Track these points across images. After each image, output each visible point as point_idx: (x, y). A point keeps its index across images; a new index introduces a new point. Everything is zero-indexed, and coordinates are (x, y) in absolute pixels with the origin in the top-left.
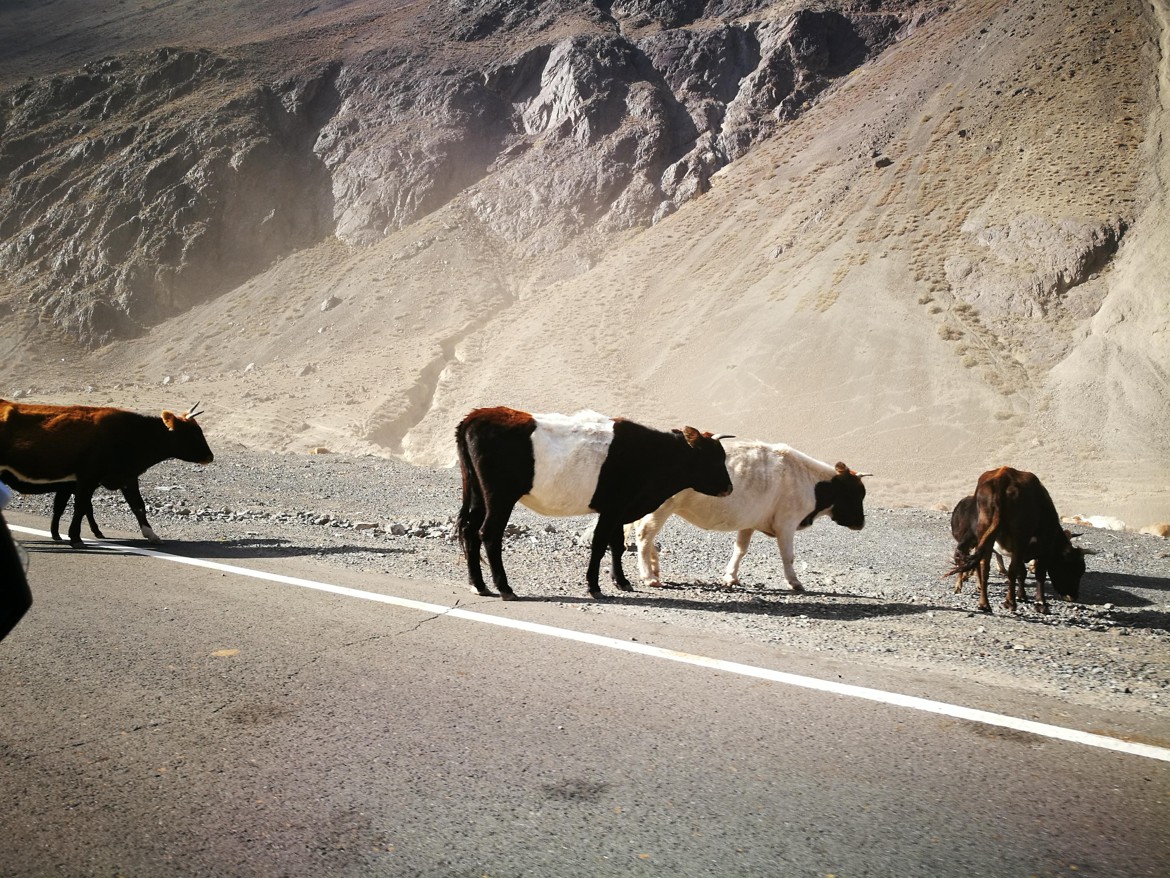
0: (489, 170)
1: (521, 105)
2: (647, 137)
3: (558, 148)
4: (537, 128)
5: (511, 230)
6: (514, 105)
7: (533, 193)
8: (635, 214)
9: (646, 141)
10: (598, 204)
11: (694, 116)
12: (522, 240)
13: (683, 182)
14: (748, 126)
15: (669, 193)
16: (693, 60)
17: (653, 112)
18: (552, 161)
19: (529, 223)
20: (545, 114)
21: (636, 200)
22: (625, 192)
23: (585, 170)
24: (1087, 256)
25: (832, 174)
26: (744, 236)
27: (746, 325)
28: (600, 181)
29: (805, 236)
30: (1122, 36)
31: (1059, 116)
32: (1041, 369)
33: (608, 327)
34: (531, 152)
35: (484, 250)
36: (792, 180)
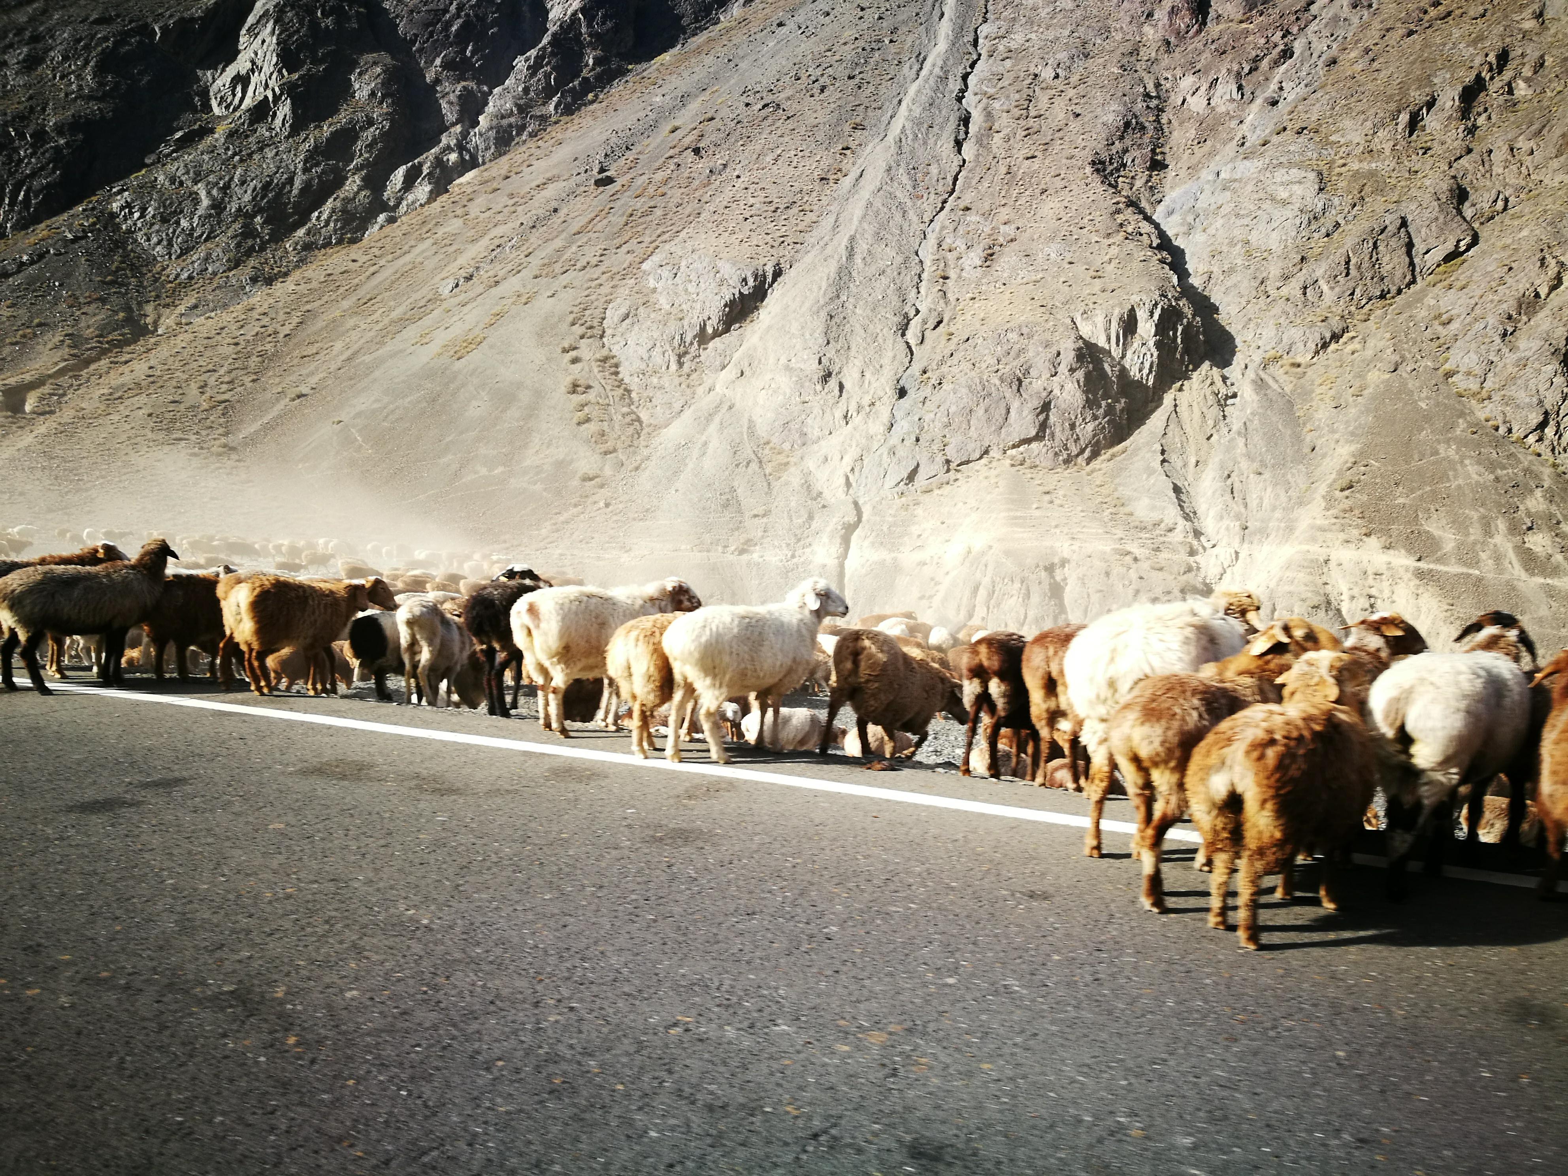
0: (148, 161)
1: (209, 73)
2: (372, 129)
3: (247, 137)
4: (227, 107)
5: (165, 243)
6: (200, 73)
7: (203, 194)
8: (341, 228)
9: (369, 134)
10: (292, 214)
11: (444, 104)
12: (178, 257)
13: (414, 190)
14: (512, 120)
15: (391, 204)
16: (454, 29)
17: (384, 96)
18: (235, 154)
19: (191, 235)
20: (239, 89)
21: (344, 211)
22: (331, 200)
23: (279, 168)
24: (731, 304)
25: (551, 191)
26: (430, 264)
27: (377, 374)
28: (298, 183)
29: (488, 267)
30: (893, 48)
31: (786, 139)
32: (657, 428)
33: (230, 372)
34: (209, 140)
35: (118, 269)
36: (511, 196)
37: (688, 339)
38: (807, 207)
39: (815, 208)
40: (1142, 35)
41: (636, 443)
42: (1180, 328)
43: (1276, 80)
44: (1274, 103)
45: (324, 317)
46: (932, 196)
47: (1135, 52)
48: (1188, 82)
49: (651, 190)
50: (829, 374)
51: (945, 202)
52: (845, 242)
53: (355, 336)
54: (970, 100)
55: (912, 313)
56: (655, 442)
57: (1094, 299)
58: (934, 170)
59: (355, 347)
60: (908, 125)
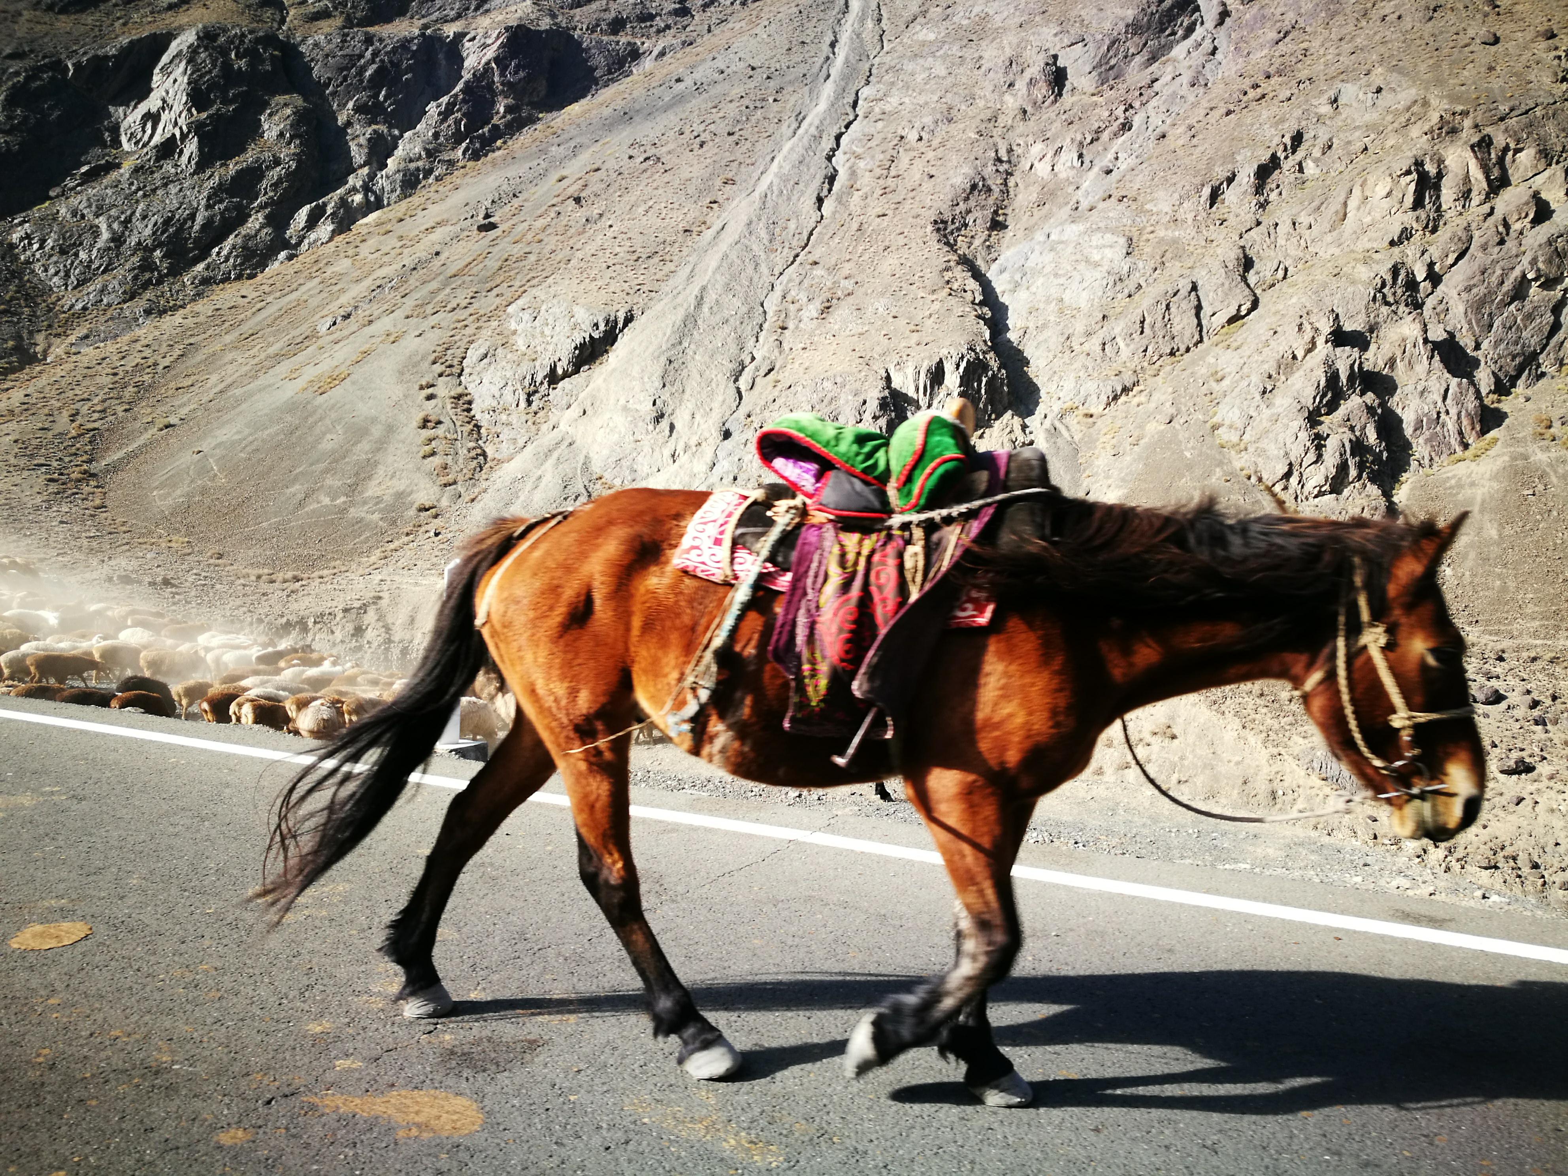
0: (52, 194)
1: (121, 110)
2: (278, 169)
3: (152, 173)
4: (136, 143)
5: (62, 274)
6: (112, 109)
7: (104, 227)
8: (241, 265)
9: (275, 173)
10: (192, 250)
11: (353, 146)
12: (75, 288)
13: (317, 229)
14: (420, 164)
15: (293, 242)
16: (368, 74)
17: (292, 137)
18: (139, 189)
19: (89, 267)
20: (149, 125)
21: (244, 247)
22: (232, 236)
23: (181, 204)
24: (582, 347)
25: (438, 235)
26: (313, 302)
27: (244, 406)
28: (200, 219)
29: (366, 307)
30: (776, 107)
31: (661, 191)
32: (500, 462)
33: (104, 401)
34: (114, 175)
35: (12, 299)
36: (401, 238)
37: (539, 380)
38: (668, 258)
39: (675, 258)
40: (1002, 103)
41: (477, 476)
42: (984, 380)
43: (1113, 151)
44: (1109, 172)
45: (205, 351)
46: (786, 250)
47: (994, 119)
48: (1037, 149)
49: (529, 237)
50: (662, 416)
51: (797, 256)
52: (696, 291)
53: (230, 368)
54: (839, 160)
55: (748, 360)
56: (495, 475)
57: (908, 351)
58: (792, 225)
59: (229, 381)
60: (776, 181)
